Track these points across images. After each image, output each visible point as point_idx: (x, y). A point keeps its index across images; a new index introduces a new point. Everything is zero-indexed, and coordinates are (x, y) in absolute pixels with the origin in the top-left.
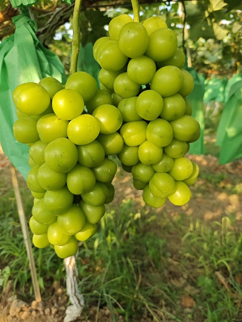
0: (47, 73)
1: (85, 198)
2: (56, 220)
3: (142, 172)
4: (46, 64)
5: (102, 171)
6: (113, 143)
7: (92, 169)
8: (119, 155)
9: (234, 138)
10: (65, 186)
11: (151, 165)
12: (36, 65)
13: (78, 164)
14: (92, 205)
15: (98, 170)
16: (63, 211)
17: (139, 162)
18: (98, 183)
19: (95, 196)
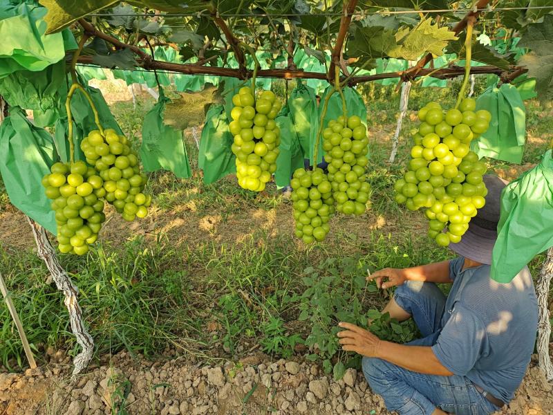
0: (41, 145)
1: (89, 220)
2: (75, 234)
3: (119, 204)
4: (40, 140)
5: (97, 206)
6: (101, 192)
7: (92, 206)
8: (105, 197)
9: (213, 160)
10: (79, 216)
11: (123, 200)
12: (34, 143)
13: (85, 205)
14: (94, 224)
15: (94, 206)
16: (79, 228)
17: (116, 199)
18: (96, 212)
19: (95, 218)
